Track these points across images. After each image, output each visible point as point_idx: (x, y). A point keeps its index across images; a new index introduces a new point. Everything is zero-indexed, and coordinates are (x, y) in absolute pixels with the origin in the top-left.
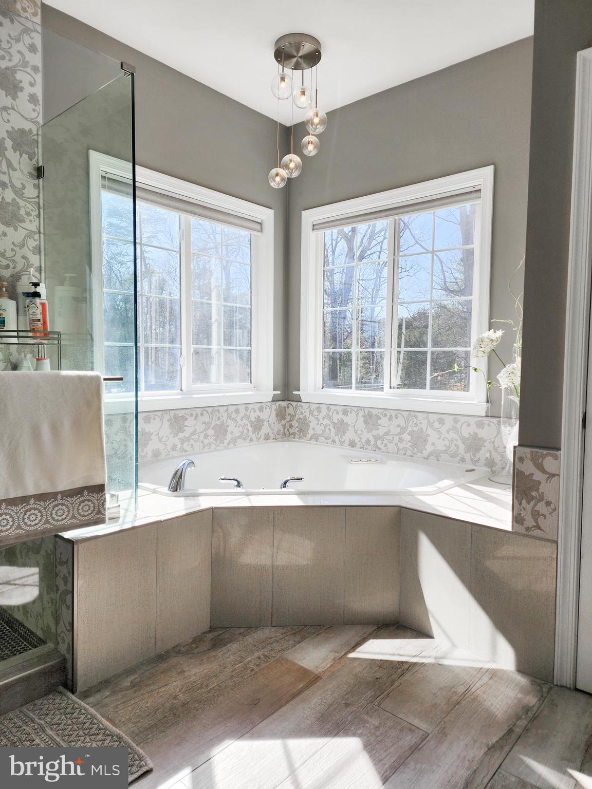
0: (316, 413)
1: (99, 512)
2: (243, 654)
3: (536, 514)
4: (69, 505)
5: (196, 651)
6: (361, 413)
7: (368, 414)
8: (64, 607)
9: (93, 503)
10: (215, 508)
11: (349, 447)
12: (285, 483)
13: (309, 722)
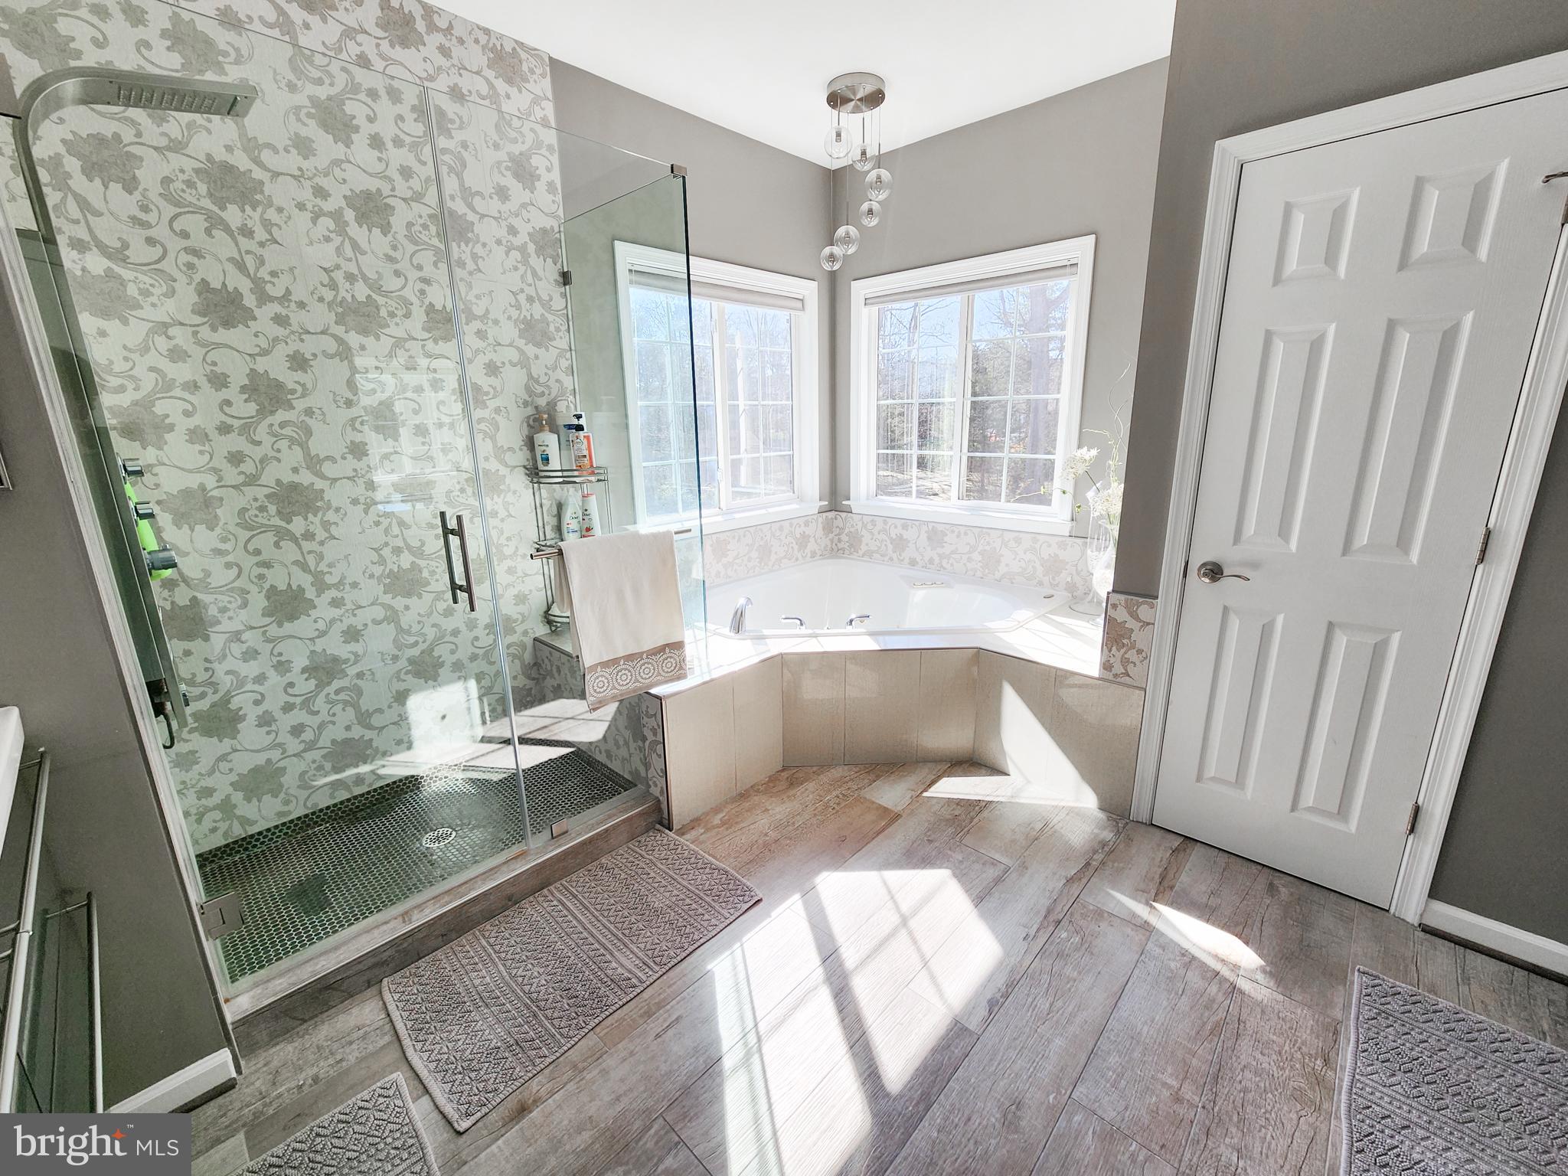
0: (870, 526)
1: (681, 668)
2: (821, 793)
3: (1125, 662)
4: (654, 663)
5: (775, 790)
6: (924, 528)
7: (932, 529)
8: (654, 756)
9: (675, 659)
10: (785, 654)
11: (909, 566)
12: (851, 621)
13: (896, 857)
